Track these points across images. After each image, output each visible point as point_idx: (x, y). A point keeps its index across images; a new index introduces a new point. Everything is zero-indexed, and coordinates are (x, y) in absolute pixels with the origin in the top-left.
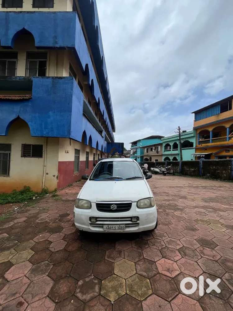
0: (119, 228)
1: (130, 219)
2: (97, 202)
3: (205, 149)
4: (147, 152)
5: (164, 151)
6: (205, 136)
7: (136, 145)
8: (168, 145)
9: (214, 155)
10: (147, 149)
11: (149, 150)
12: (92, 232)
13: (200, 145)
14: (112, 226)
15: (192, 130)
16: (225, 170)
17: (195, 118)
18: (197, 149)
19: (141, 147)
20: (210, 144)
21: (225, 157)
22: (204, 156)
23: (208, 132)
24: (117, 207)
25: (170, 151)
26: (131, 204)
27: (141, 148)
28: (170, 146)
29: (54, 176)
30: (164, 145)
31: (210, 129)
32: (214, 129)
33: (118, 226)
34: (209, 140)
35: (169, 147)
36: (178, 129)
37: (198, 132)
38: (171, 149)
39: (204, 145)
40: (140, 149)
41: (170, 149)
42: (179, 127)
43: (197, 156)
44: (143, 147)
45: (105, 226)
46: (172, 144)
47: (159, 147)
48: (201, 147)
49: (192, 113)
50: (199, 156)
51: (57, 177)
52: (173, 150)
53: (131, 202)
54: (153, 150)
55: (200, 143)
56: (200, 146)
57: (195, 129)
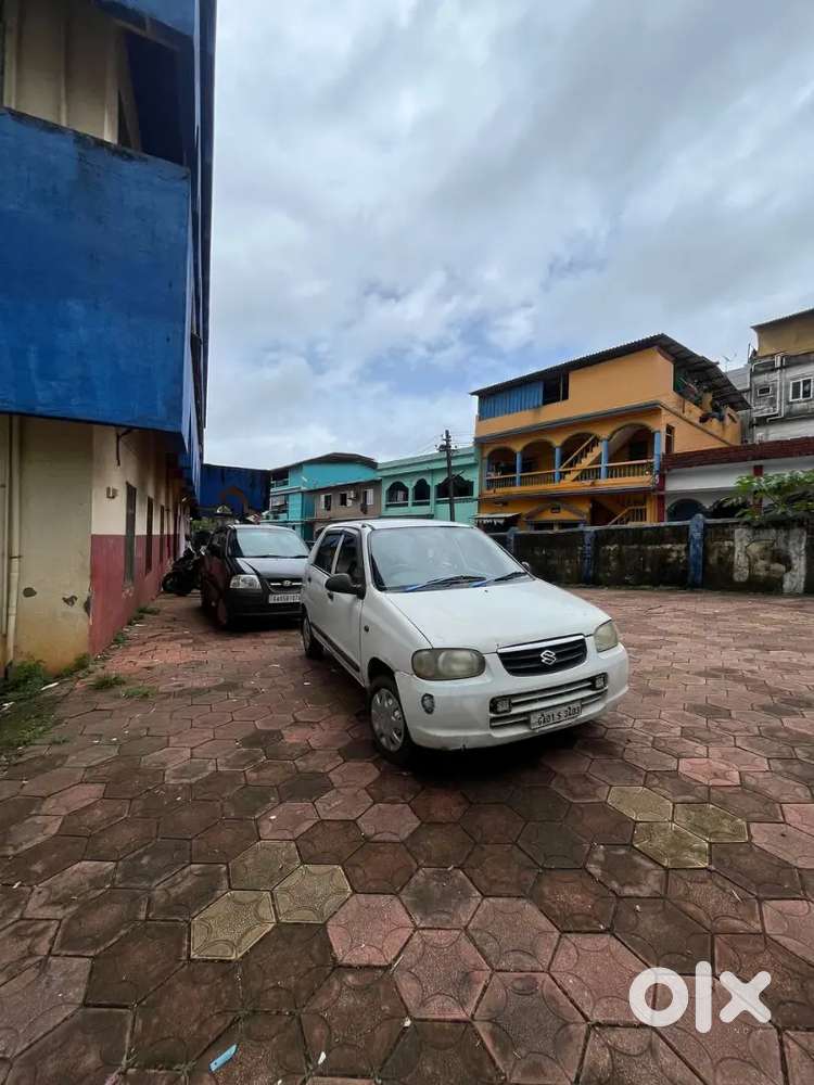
0: (569, 714)
1: (589, 684)
2: (499, 651)
3: (504, 502)
4: (328, 508)
5: (387, 506)
6: (502, 465)
7: (286, 484)
8: (397, 487)
9: (524, 519)
10: (328, 500)
11: (336, 501)
12: (499, 743)
13: (492, 491)
14: (550, 712)
15: (471, 445)
16: (570, 557)
17: (480, 410)
18: (483, 503)
19: (303, 488)
20: (517, 489)
21: (550, 525)
22: (501, 522)
23: (511, 454)
24: (557, 655)
25: (407, 505)
26: (582, 641)
27: (302, 492)
28: (405, 490)
29: (70, 601)
30: (386, 486)
31: (518, 447)
32: (525, 448)
33: (566, 708)
34: (514, 478)
35: (400, 495)
36: (445, 437)
37: (487, 453)
38: (410, 502)
39: (500, 491)
40: (300, 495)
41: (406, 498)
42: (447, 432)
43: (485, 521)
44: (310, 492)
45: (534, 719)
46: (410, 484)
47: (370, 493)
48: (495, 495)
49: (473, 394)
50: (491, 521)
51: (87, 607)
52: (414, 504)
53: (582, 637)
54: (349, 502)
55: (491, 483)
56: (490, 493)
57: (480, 443)
